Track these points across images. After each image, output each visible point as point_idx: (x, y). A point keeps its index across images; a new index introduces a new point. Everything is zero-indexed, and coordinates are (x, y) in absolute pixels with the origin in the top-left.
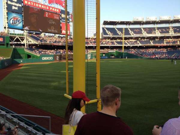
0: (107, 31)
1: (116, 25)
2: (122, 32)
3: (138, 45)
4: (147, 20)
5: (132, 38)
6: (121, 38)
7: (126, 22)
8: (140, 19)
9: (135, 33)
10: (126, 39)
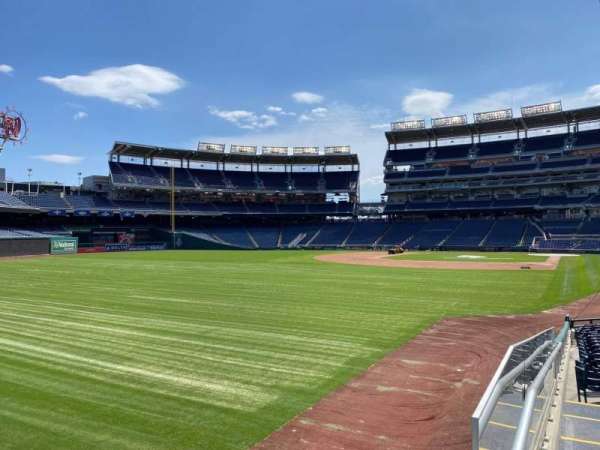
1: (150, 157)
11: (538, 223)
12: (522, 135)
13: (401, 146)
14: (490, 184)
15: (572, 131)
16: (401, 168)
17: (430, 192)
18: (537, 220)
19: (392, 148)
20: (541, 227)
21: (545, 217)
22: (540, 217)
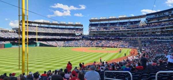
1: (31, 23)
16: (92, 28)
19: (91, 23)
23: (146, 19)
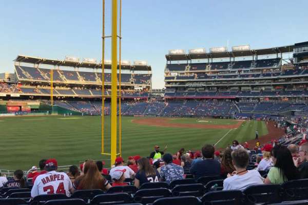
0: (24, 73)
1: (38, 63)
2: (49, 76)
3: (73, 96)
4: (84, 62)
5: (63, 85)
6: (48, 85)
7: (54, 61)
8: (75, 60)
9: (69, 78)
10: (54, 85)
11: (237, 104)
12: (232, 60)
13: (173, 62)
14: (216, 84)
15: (255, 59)
16: (173, 74)
17: (187, 87)
18: (237, 103)
19: (169, 63)
20: (238, 106)
21: (240, 101)
22: (238, 101)
23: (295, 56)
